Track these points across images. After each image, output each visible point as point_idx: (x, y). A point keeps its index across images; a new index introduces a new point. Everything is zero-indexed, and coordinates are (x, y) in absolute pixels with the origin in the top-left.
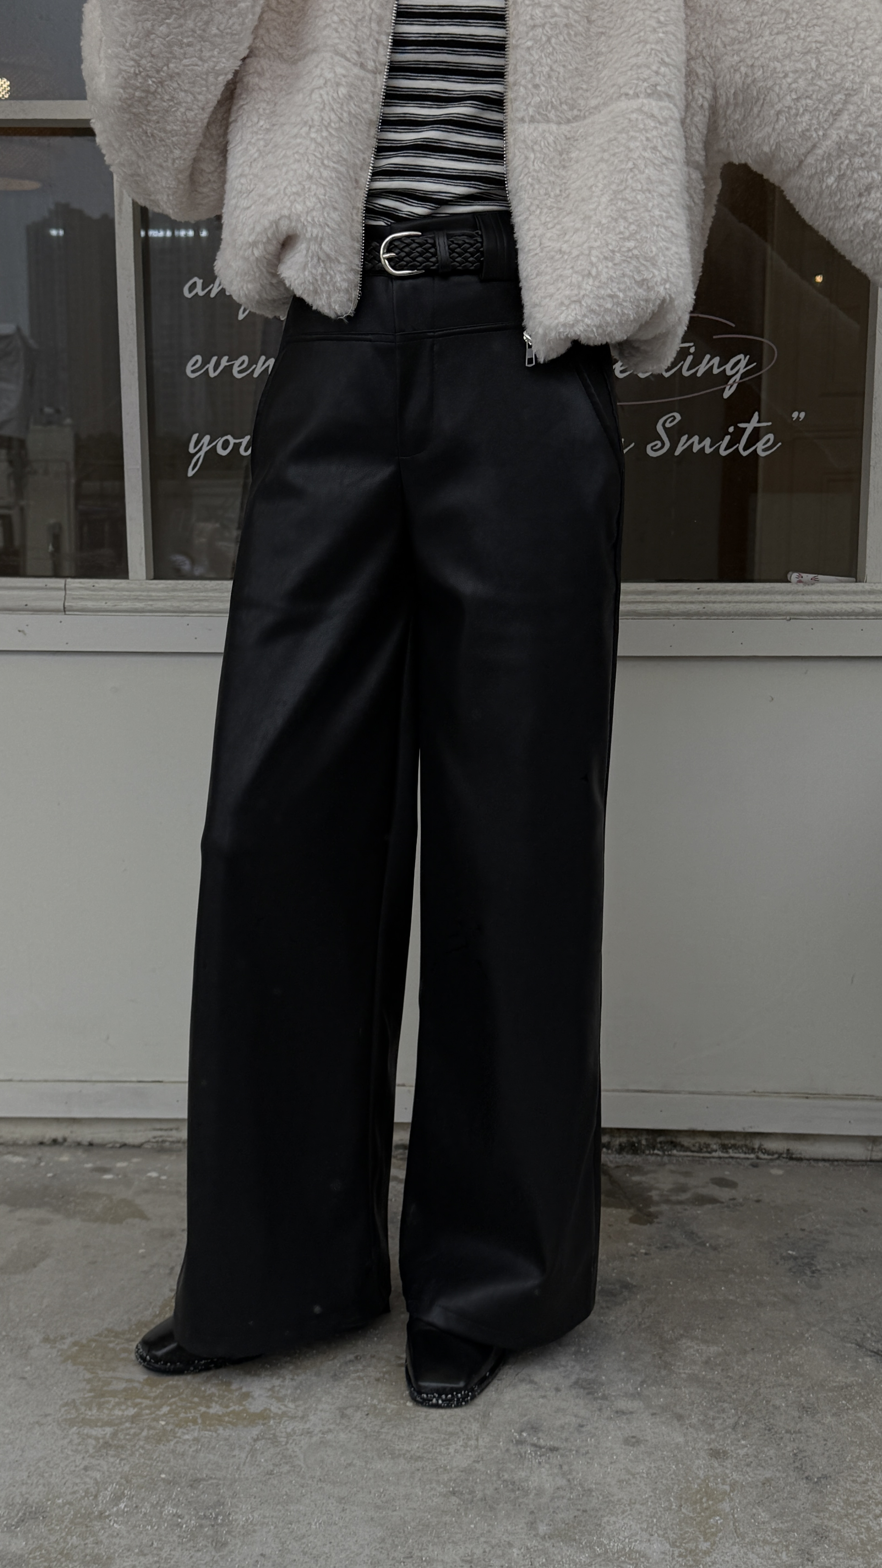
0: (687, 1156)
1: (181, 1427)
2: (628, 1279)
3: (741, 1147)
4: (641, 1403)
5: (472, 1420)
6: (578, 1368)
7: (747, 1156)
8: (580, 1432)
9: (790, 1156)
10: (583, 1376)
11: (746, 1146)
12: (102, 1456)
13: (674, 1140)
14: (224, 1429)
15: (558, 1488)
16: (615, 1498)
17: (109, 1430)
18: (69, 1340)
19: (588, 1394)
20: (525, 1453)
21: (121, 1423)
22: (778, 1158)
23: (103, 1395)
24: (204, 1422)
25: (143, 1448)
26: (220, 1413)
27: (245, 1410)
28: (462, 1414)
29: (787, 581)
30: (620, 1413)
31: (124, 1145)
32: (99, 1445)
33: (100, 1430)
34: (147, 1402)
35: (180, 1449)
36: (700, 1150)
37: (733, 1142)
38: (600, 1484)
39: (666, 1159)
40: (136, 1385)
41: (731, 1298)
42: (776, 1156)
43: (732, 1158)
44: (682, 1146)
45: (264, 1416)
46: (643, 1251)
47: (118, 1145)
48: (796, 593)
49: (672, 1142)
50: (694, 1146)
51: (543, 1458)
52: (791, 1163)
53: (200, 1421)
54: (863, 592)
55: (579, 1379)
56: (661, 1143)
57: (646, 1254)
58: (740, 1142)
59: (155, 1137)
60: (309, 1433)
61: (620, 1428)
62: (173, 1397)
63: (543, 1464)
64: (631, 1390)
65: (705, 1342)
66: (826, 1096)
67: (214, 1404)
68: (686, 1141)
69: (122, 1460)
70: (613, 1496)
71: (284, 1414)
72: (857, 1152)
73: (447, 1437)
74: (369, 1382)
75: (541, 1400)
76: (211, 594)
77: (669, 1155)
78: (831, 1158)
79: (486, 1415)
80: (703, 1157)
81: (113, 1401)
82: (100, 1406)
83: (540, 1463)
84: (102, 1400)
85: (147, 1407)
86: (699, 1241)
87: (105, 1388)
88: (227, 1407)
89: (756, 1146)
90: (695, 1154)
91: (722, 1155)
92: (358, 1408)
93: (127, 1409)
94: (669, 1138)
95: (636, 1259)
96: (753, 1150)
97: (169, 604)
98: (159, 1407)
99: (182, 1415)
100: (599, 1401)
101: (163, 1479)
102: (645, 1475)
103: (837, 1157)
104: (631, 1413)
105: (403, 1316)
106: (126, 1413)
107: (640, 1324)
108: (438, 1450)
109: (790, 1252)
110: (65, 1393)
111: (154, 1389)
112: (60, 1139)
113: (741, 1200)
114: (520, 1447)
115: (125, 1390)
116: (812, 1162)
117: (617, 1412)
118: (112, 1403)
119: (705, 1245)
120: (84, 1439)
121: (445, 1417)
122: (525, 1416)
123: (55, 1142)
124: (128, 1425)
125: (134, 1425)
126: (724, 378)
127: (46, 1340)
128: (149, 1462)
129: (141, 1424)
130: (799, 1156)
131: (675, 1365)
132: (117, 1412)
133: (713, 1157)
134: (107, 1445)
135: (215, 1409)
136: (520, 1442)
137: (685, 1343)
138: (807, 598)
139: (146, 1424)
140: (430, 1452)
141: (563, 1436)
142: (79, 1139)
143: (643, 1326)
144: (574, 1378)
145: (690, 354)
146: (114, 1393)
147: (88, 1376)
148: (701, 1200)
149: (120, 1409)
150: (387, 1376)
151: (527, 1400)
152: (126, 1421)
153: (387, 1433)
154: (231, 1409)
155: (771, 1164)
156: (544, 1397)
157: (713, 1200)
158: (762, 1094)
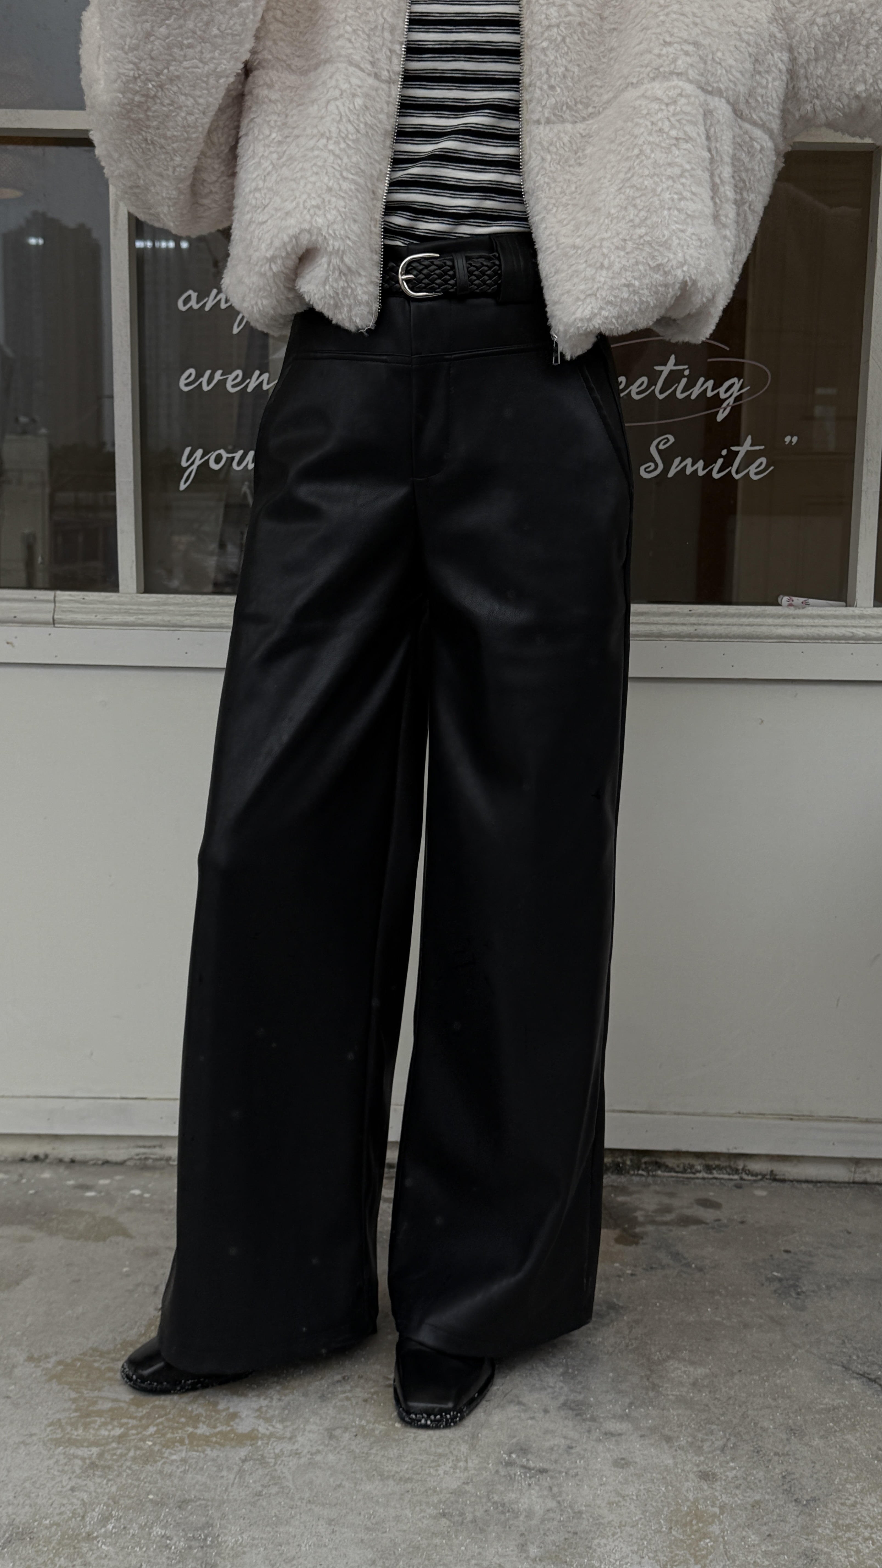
0: (672, 1177)
1: (168, 1447)
2: (615, 1300)
3: (725, 1168)
4: (630, 1425)
5: (461, 1442)
6: (566, 1389)
7: (731, 1177)
8: (569, 1454)
9: (774, 1178)
10: (572, 1397)
11: (730, 1167)
12: (88, 1476)
13: (658, 1160)
14: (212, 1450)
15: (548, 1511)
16: (605, 1521)
17: (95, 1450)
18: (53, 1360)
19: (577, 1415)
20: (515, 1474)
21: (108, 1444)
22: (761, 1180)
23: (88, 1415)
24: (191, 1443)
25: (130, 1468)
26: (208, 1434)
27: (232, 1431)
28: (451, 1436)
29: (777, 604)
30: (609, 1434)
31: (106, 1162)
32: (86, 1466)
33: (86, 1450)
34: (133, 1422)
35: (168, 1469)
37: (717, 1163)
38: (590, 1506)
39: (650, 1180)
40: (122, 1404)
41: (717, 1319)
42: (760, 1177)
44: (667, 1167)
45: (251, 1437)
46: (629, 1272)
47: (100, 1162)
48: (787, 616)
49: (657, 1163)
50: (678, 1166)
51: (533, 1479)
52: (774, 1184)
53: (187, 1441)
54: (853, 617)
55: (567, 1400)
56: (645, 1163)
57: (632, 1275)
58: (724, 1163)
59: (137, 1155)
60: (297, 1454)
61: (609, 1450)
62: (159, 1417)
63: (533, 1486)
64: (620, 1411)
65: (692, 1363)
66: (810, 1118)
67: (201, 1425)
68: (670, 1162)
69: (109, 1480)
70: (603, 1518)
71: (272, 1435)
72: (840, 1173)
73: (436, 1458)
74: (357, 1403)
75: (530, 1422)
76: (202, 609)
77: (654, 1176)
78: (814, 1179)
79: (474, 1436)
81: (99, 1421)
82: (86, 1426)
83: (529, 1485)
84: (88, 1420)
85: (134, 1427)
86: (684, 1262)
87: (91, 1408)
88: (215, 1427)
89: (740, 1167)
91: (706, 1175)
92: (346, 1429)
93: (113, 1429)
94: (653, 1159)
95: (622, 1280)
97: (160, 618)
98: (146, 1427)
99: (169, 1436)
100: (588, 1423)
101: (151, 1500)
102: (635, 1498)
103: (820, 1179)
104: (620, 1435)
105: (390, 1337)
106: (112, 1433)
107: (627, 1346)
108: (427, 1471)
109: (775, 1274)
110: (50, 1412)
111: (140, 1409)
112: (42, 1156)
113: (725, 1221)
114: (509, 1468)
115: (111, 1410)
116: (796, 1184)
117: (606, 1434)
118: (98, 1423)
119: (690, 1266)
120: (70, 1459)
121: (434, 1438)
122: (514, 1437)
123: (36, 1158)
124: (114, 1445)
125: (121, 1446)
126: (717, 401)
127: (30, 1359)
128: (136, 1483)
129: (128, 1445)
130: (782, 1177)
131: (662, 1387)
132: (104, 1432)
133: (698, 1178)
134: (93, 1465)
135: (203, 1429)
136: (510, 1464)
137: (672, 1364)
138: (798, 621)
139: (132, 1444)
140: (419, 1474)
141: (553, 1457)
142: (61, 1156)
143: (630, 1348)
144: (562, 1399)
145: (685, 376)
146: (100, 1413)
147: (73, 1395)
148: (686, 1221)
149: (106, 1429)
150: (375, 1397)
151: (514, 1421)
152: (113, 1441)
153: (376, 1454)
154: (218, 1430)
155: (755, 1185)
156: (532, 1418)
157: (698, 1221)
158: (747, 1115)
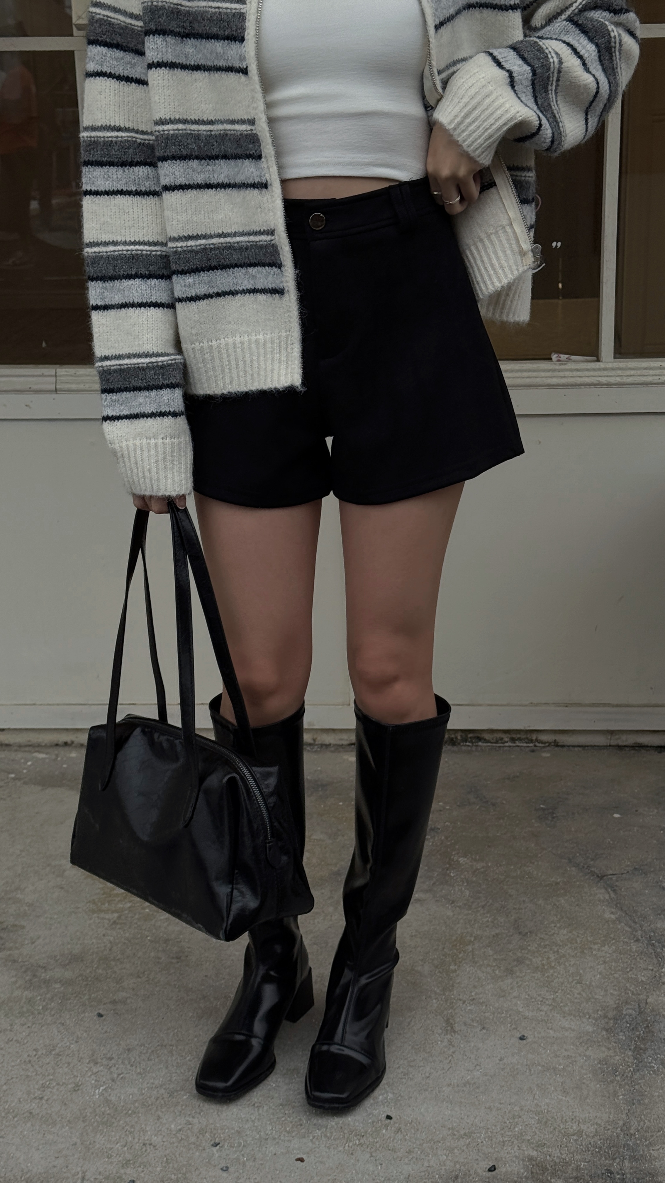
3: (524, 739)
9: (556, 744)
11: (527, 738)
12: (113, 928)
13: (479, 735)
22: (548, 746)
29: (550, 360)
32: (111, 923)
36: (497, 742)
37: (518, 736)
39: (474, 748)
42: (547, 744)
43: (518, 746)
44: (485, 740)
48: (555, 370)
49: (478, 737)
50: (492, 739)
52: (556, 749)
54: (600, 369)
56: (471, 738)
58: (523, 736)
65: (476, 860)
66: (579, 704)
68: (487, 736)
69: (124, 930)
72: (600, 740)
77: (477, 746)
78: (584, 744)
80: (500, 747)
82: (110, 903)
84: (111, 899)
87: (112, 893)
89: (534, 738)
90: (494, 745)
91: (511, 744)
94: (476, 735)
95: (442, 813)
96: (531, 741)
103: (587, 744)
112: (69, 742)
116: (571, 748)
119: (488, 803)
120: (101, 920)
123: (66, 744)
124: (127, 912)
125: (130, 912)
128: (140, 931)
129: (135, 912)
130: (562, 744)
132: (120, 905)
133: (506, 746)
134: (115, 923)
138: (562, 373)
155: (544, 749)
158: (537, 705)
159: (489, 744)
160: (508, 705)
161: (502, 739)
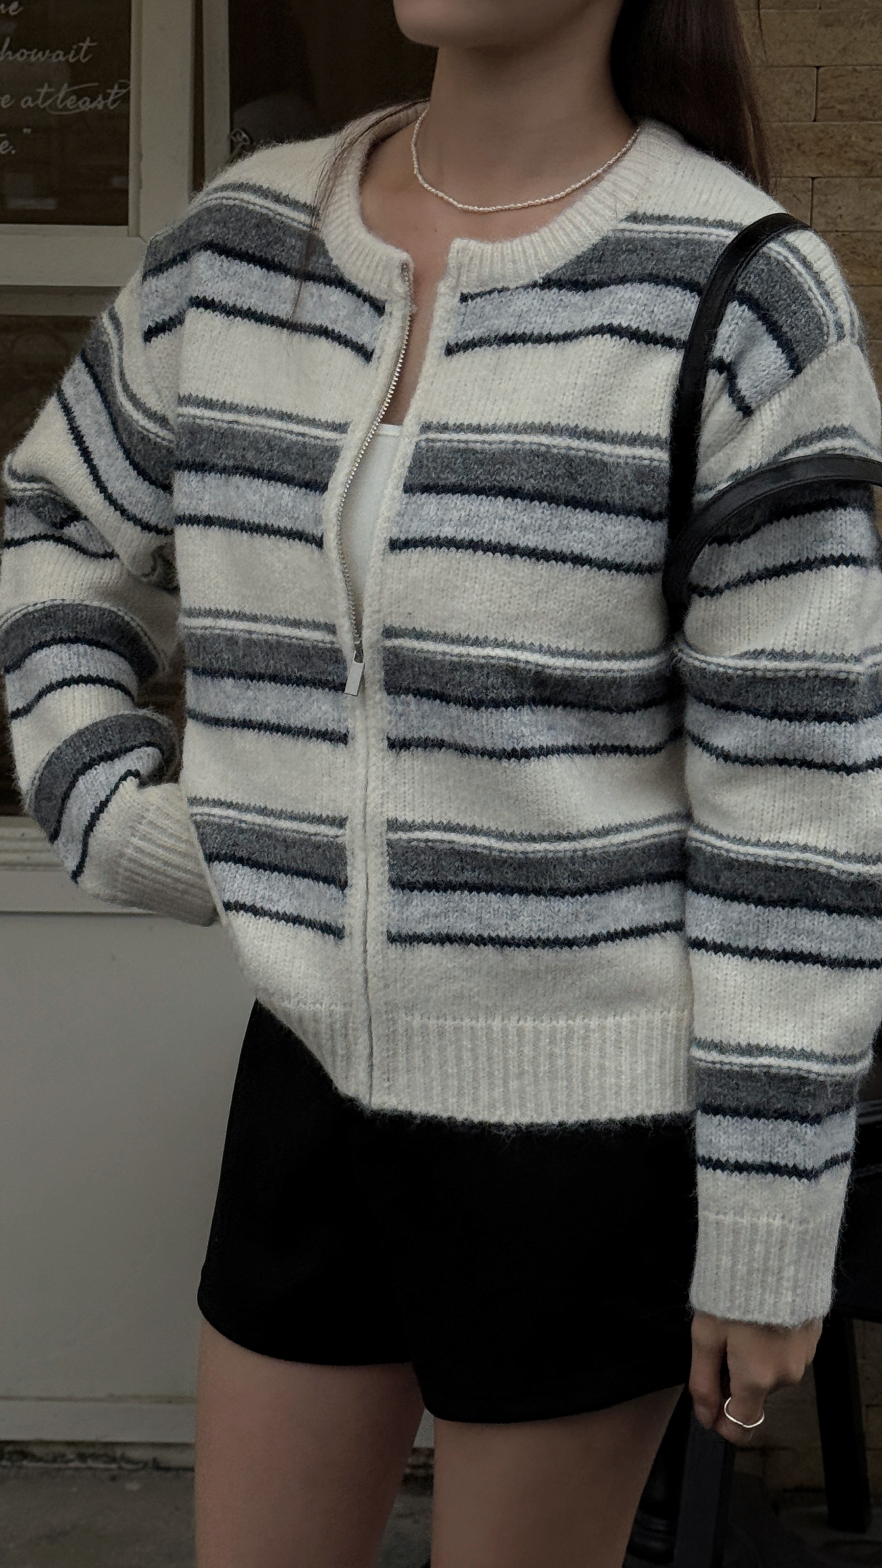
36: (55, 1460)
43: (90, 1468)
80: (59, 1469)
90: (48, 1465)
96: (114, 1460)
159: (40, 1464)
160: (70, 1399)
161: (63, 1455)
